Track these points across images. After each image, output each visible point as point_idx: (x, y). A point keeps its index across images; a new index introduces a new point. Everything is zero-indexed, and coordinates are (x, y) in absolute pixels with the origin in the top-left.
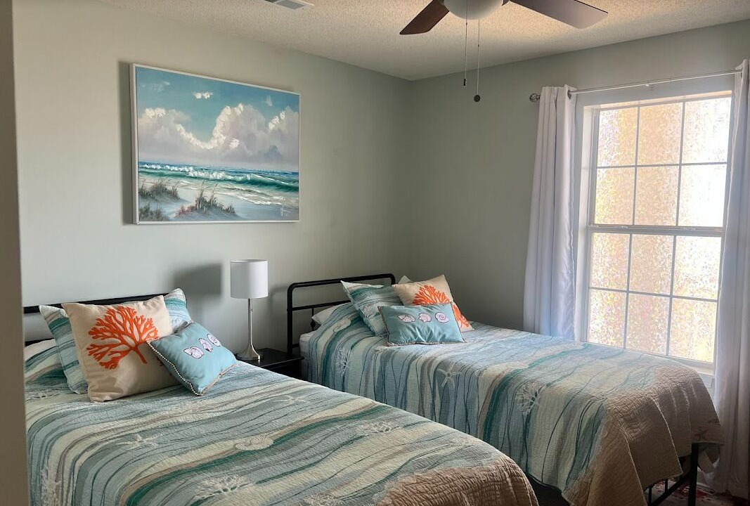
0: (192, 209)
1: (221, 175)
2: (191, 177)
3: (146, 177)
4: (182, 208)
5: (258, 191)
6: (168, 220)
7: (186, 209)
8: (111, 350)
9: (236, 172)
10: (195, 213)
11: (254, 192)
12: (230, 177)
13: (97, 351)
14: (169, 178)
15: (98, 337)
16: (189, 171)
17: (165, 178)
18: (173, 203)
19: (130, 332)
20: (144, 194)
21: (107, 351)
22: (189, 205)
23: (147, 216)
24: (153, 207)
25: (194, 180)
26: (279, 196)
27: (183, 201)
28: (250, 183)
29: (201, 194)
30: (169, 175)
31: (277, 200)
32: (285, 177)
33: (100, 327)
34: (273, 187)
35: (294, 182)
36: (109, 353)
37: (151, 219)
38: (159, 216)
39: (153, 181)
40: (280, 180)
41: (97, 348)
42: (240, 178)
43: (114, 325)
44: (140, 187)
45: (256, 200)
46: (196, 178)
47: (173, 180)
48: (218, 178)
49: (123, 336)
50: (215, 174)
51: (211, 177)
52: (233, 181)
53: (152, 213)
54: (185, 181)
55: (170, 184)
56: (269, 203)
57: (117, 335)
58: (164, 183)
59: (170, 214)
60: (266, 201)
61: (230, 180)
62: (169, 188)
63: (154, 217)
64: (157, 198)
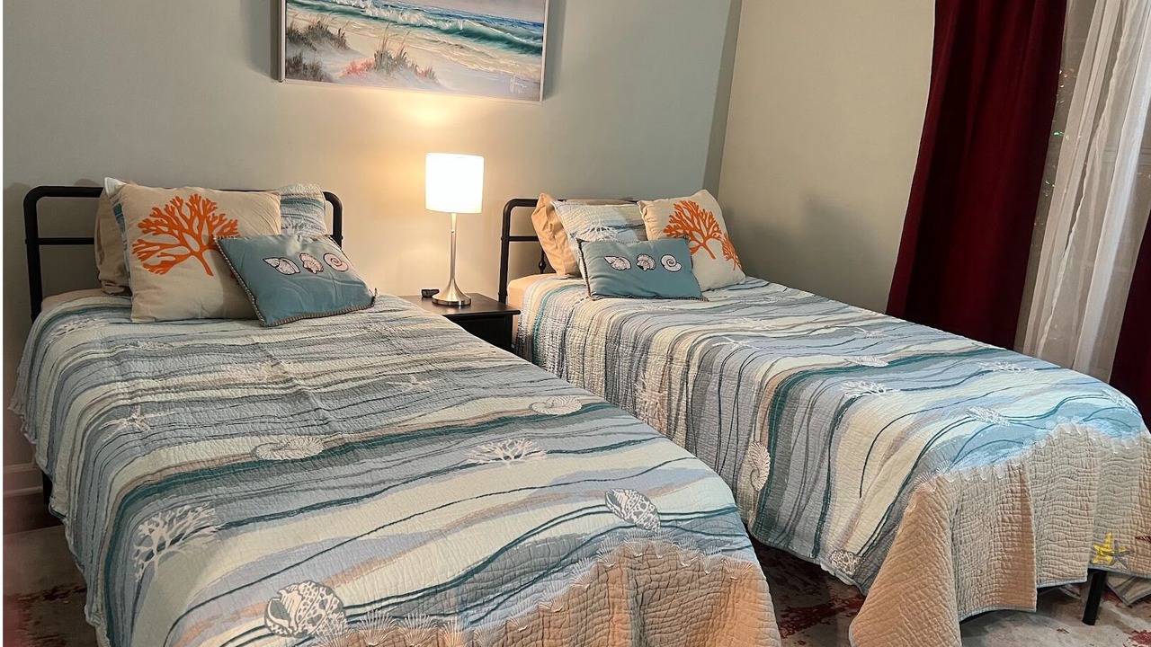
0: (368, 66)
1: (416, 18)
2: (368, 17)
3: (298, 10)
4: (353, 64)
5: (474, 48)
6: (330, 80)
7: (359, 66)
8: (162, 251)
9: (441, 15)
10: (373, 74)
11: (469, 49)
12: (431, 23)
13: (142, 248)
14: (334, 15)
15: (149, 231)
16: (366, 7)
17: (327, 14)
18: (338, 54)
19: (197, 232)
20: (294, 37)
21: (158, 251)
22: (364, 61)
23: (298, 71)
24: (308, 58)
25: (373, 22)
26: (509, 58)
27: (355, 53)
28: (461, 34)
29: (384, 45)
30: (334, 11)
31: (505, 66)
32: (520, 29)
33: (155, 219)
34: (499, 45)
35: (535, 39)
36: (159, 253)
37: (305, 77)
38: (315, 74)
39: (308, 17)
40: (513, 33)
41: (144, 245)
42: (447, 26)
43: (177, 219)
44: (289, 25)
45: (472, 63)
46: (376, 18)
47: (340, 18)
48: (412, 22)
49: (185, 235)
50: (406, 15)
51: (400, 19)
52: (437, 29)
53: (305, 67)
54: (358, 22)
55: (334, 24)
56: (491, 69)
57: (176, 232)
58: (325, 22)
59: (334, 71)
60: (488, 65)
61: (430, 27)
62: (334, 31)
63: (308, 74)
64: (315, 44)
